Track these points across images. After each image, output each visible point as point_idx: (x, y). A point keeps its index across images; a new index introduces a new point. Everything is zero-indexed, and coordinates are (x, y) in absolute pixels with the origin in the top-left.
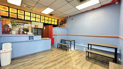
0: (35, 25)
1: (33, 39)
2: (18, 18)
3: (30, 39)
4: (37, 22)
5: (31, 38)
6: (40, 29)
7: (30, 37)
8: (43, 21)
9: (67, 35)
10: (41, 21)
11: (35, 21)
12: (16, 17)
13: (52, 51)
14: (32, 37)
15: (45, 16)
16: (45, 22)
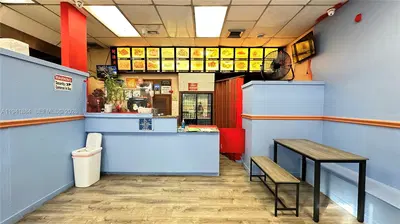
0: (189, 84)
1: (150, 128)
2: (149, 69)
3: (141, 128)
4: (194, 72)
5: (145, 123)
6: (205, 93)
7: (141, 120)
8: (212, 65)
9: (324, 119)
10: (208, 68)
11: (189, 71)
12: (144, 69)
13: (221, 183)
14: (149, 120)
15: (220, 47)
16: (222, 69)
